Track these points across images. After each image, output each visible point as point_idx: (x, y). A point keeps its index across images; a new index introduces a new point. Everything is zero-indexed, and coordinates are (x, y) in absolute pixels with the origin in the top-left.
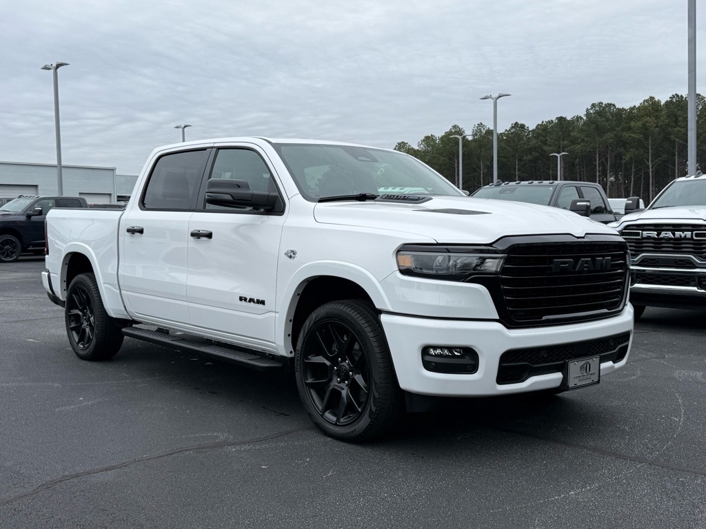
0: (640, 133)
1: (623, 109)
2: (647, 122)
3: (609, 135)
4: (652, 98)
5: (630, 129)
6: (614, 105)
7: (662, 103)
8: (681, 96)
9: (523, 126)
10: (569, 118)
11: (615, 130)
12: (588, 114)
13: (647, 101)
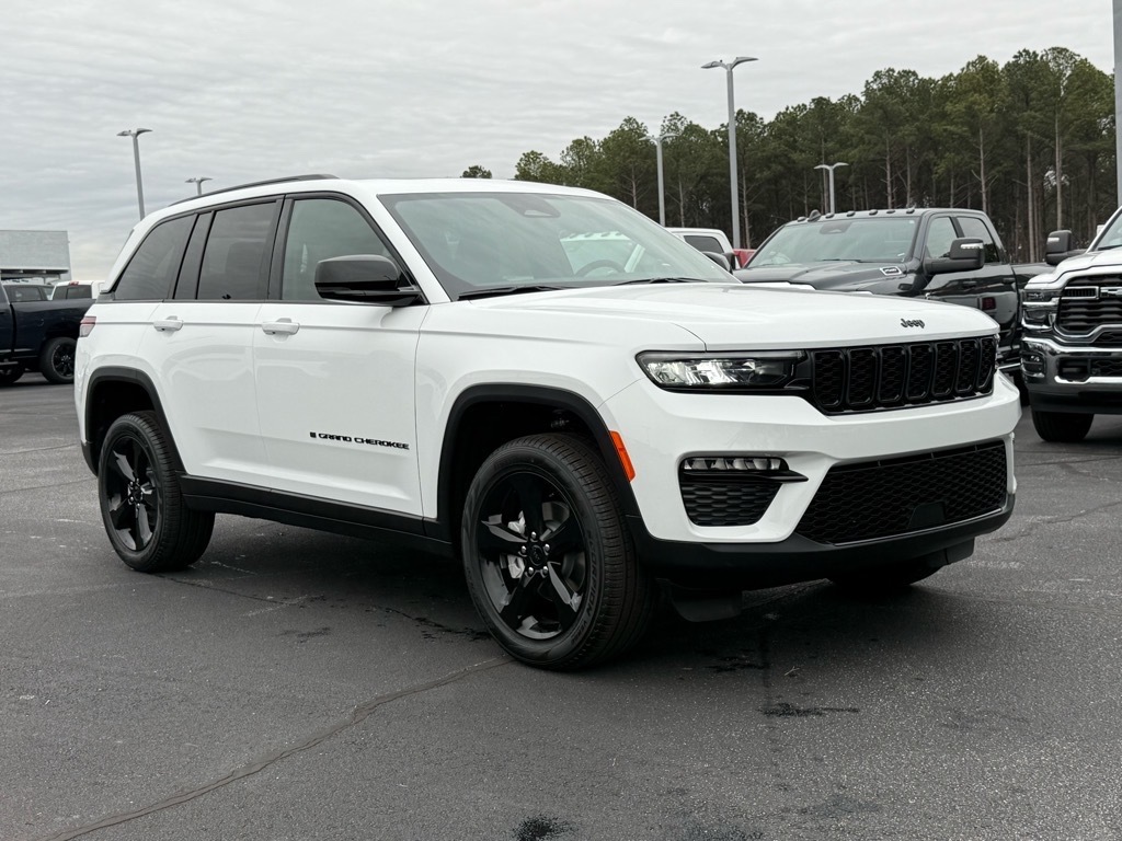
0: (963, 124)
1: (931, 81)
2: (974, 103)
3: (907, 129)
4: (982, 59)
5: (944, 116)
6: (914, 74)
7: (1001, 67)
8: (1034, 53)
9: (752, 117)
10: (834, 100)
11: (918, 120)
12: (868, 92)
13: (973, 64)
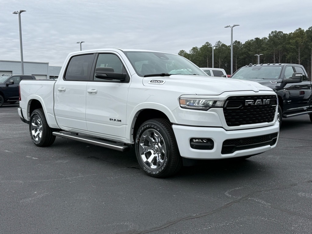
0: (294, 45)
1: (286, 34)
2: (297, 40)
3: (280, 46)
4: (300, 29)
5: (289, 43)
6: (282, 32)
7: (305, 31)
9: (239, 42)
10: (261, 38)
11: (283, 44)
12: (270, 36)
